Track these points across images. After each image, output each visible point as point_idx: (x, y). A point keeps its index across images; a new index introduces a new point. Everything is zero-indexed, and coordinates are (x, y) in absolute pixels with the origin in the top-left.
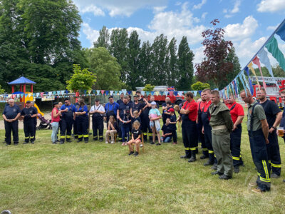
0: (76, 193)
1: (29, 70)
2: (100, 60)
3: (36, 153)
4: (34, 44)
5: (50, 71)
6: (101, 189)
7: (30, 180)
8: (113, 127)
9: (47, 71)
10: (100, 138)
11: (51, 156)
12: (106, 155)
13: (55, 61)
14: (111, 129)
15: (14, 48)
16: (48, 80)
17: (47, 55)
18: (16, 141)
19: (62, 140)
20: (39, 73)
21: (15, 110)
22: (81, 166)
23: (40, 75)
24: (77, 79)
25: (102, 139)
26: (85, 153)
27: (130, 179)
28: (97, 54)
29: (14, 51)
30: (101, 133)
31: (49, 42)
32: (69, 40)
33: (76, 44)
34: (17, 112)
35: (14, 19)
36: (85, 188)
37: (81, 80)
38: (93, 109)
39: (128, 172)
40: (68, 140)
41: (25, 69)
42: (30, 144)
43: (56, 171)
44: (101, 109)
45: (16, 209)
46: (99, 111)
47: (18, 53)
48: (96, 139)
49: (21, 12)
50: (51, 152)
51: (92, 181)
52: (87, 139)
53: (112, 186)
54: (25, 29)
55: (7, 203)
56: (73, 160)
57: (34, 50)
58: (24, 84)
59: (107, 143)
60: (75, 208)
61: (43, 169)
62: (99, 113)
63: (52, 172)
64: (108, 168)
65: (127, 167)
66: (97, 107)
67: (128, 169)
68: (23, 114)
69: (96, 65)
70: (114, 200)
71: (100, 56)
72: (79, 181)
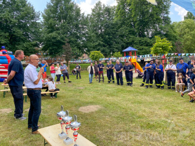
0: (139, 117)
1: (135, 42)
2: (187, 30)
3: (130, 91)
4: (138, 24)
5: (148, 41)
6: (155, 119)
7: (119, 105)
8: (181, 81)
9: (146, 42)
10: (173, 88)
11: (137, 94)
12: (172, 99)
13: (152, 35)
14: (180, 82)
15: (127, 29)
16: (147, 47)
17: (147, 31)
18: (122, 83)
19: (147, 86)
20: (141, 43)
21: (120, 66)
22: (151, 103)
23: (142, 45)
24: (157, 47)
25: (174, 88)
26: (158, 96)
27: (179, 118)
28: (184, 26)
29: (127, 31)
30: (174, 84)
31: (148, 22)
32: (162, 18)
33: (167, 20)
34: (121, 67)
35: (127, 10)
36: (146, 115)
37: (160, 47)
38: (167, 67)
39: (181, 113)
40: (151, 86)
41: (133, 41)
42: (129, 86)
43: (135, 103)
44: (174, 67)
45: (107, 116)
46: (172, 69)
47: (129, 32)
48: (169, 88)
49: (130, 5)
50: (138, 92)
51: (152, 113)
52: (163, 87)
53: (163, 119)
54: (132, 16)
55: (104, 113)
56: (148, 99)
57: (138, 28)
58: (130, 51)
59: (177, 91)
60: (134, 124)
61: (129, 100)
62: (172, 70)
63: (132, 103)
64: (167, 107)
65: (182, 110)
66: (170, 66)
67: (182, 111)
68: (124, 69)
69: (183, 35)
70: (160, 127)
71: (188, 27)
72: (144, 111)
